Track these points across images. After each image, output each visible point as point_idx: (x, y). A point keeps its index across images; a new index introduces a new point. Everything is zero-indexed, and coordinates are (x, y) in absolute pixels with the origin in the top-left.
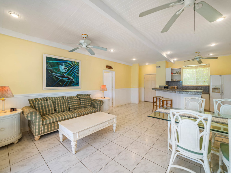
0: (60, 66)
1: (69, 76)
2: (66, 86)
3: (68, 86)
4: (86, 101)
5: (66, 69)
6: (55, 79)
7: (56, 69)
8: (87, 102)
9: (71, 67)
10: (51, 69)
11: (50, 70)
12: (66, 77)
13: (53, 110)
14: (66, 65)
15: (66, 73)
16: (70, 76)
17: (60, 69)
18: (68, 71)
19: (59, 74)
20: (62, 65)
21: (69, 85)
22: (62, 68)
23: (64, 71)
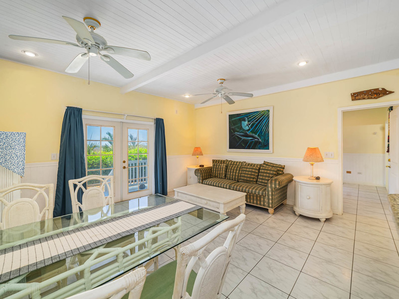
0: (243, 122)
1: (254, 135)
2: (249, 149)
3: (251, 149)
4: (265, 174)
5: (249, 125)
6: (238, 140)
7: (238, 127)
8: (266, 176)
9: (256, 121)
10: (233, 127)
11: (233, 129)
12: (250, 136)
13: (223, 175)
14: (250, 119)
15: (249, 130)
16: (255, 133)
17: (243, 126)
18: (251, 127)
19: (242, 132)
20: (245, 121)
21: (254, 148)
22: (244, 124)
23: (247, 128)
